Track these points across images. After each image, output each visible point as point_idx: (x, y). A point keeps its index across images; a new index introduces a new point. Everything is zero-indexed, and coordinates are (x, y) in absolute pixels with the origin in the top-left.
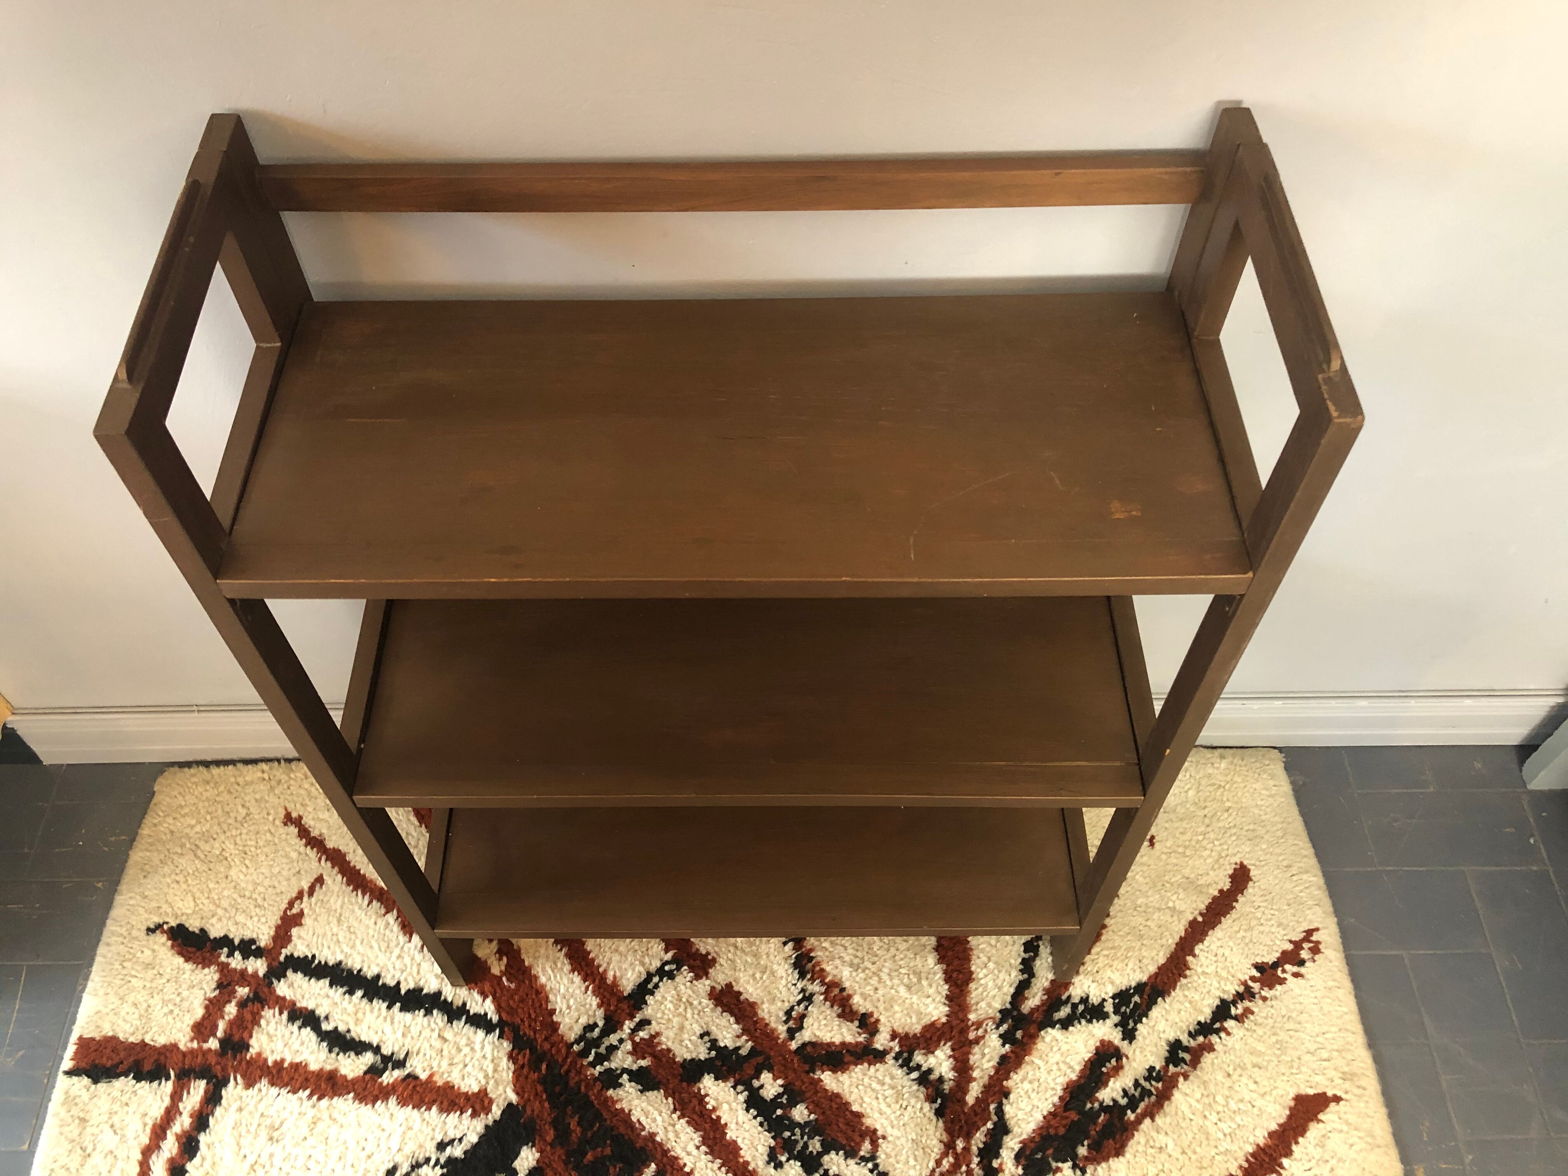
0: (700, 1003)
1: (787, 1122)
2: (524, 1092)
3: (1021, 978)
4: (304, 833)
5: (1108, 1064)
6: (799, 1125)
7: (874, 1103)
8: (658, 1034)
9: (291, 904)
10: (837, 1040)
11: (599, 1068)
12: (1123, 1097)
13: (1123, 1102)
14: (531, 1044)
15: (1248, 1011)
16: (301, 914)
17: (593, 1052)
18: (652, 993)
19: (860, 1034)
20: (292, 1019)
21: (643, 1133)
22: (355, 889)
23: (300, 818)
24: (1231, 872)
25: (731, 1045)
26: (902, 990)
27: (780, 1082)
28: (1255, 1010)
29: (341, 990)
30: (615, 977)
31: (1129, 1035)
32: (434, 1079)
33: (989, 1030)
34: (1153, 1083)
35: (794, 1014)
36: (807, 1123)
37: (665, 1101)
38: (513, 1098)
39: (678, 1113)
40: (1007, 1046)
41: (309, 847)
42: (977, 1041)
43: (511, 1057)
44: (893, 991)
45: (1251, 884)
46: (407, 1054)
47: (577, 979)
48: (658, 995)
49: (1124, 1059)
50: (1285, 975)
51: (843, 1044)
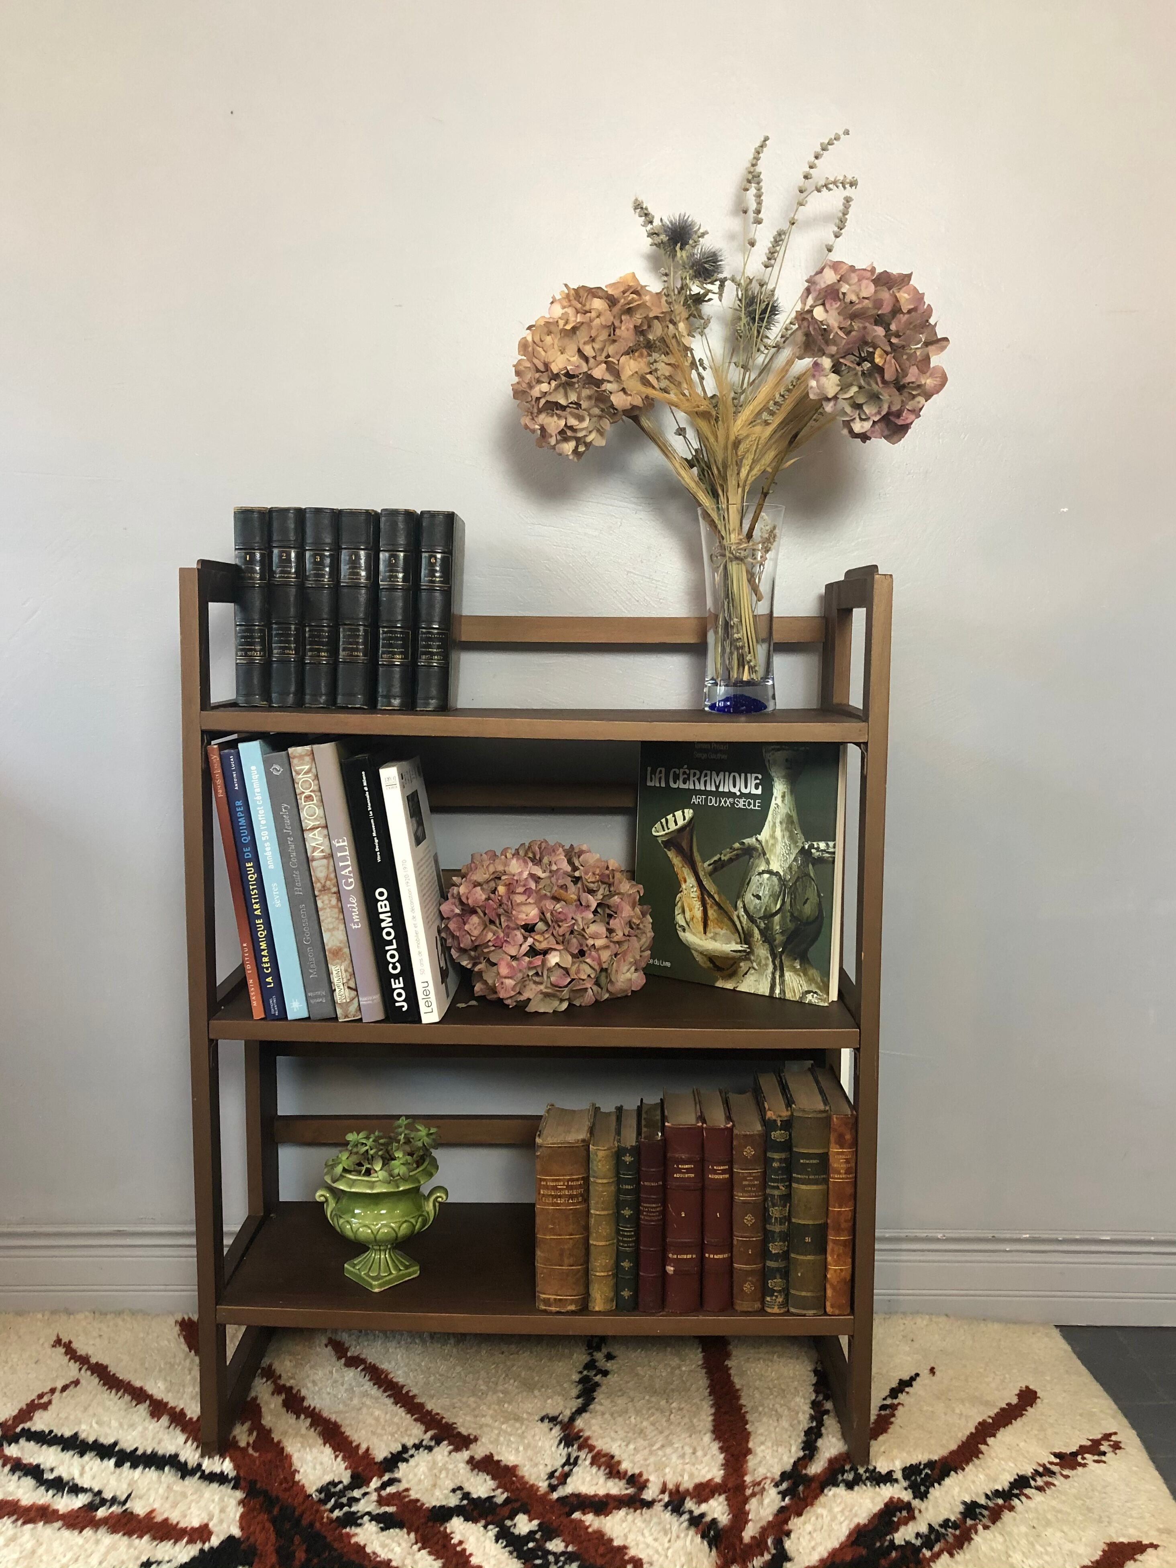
0: (456, 1466)
1: (540, 1553)
2: (249, 1527)
3: (801, 1454)
4: (70, 1352)
5: (898, 1513)
6: (554, 1554)
7: (640, 1538)
8: (407, 1490)
9: (41, 1396)
10: (602, 1492)
11: (337, 1513)
12: (916, 1538)
13: (918, 1542)
14: (266, 1494)
15: (1049, 1484)
16: (50, 1402)
17: (333, 1500)
18: (407, 1461)
19: (627, 1489)
20: (13, 1470)
21: (378, 1559)
22: (110, 1388)
23: (70, 1342)
24: (1017, 1392)
25: (484, 1496)
26: (674, 1458)
27: (536, 1522)
28: (1056, 1482)
29: (71, 1453)
30: (368, 1449)
31: (922, 1496)
32: (153, 1515)
33: (766, 1486)
34: (950, 1530)
35: (557, 1474)
36: (563, 1553)
37: (406, 1536)
38: (236, 1532)
39: (419, 1545)
40: (787, 1499)
41: (72, 1361)
42: (754, 1495)
43: (242, 1502)
44: (664, 1459)
45: (1038, 1401)
46: (129, 1495)
47: (328, 1450)
48: (412, 1462)
49: (916, 1512)
50: (1085, 1461)
51: (608, 1496)
